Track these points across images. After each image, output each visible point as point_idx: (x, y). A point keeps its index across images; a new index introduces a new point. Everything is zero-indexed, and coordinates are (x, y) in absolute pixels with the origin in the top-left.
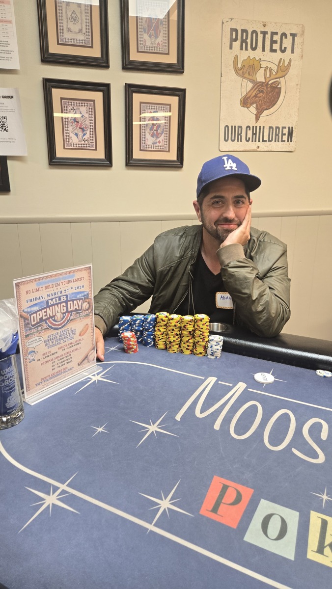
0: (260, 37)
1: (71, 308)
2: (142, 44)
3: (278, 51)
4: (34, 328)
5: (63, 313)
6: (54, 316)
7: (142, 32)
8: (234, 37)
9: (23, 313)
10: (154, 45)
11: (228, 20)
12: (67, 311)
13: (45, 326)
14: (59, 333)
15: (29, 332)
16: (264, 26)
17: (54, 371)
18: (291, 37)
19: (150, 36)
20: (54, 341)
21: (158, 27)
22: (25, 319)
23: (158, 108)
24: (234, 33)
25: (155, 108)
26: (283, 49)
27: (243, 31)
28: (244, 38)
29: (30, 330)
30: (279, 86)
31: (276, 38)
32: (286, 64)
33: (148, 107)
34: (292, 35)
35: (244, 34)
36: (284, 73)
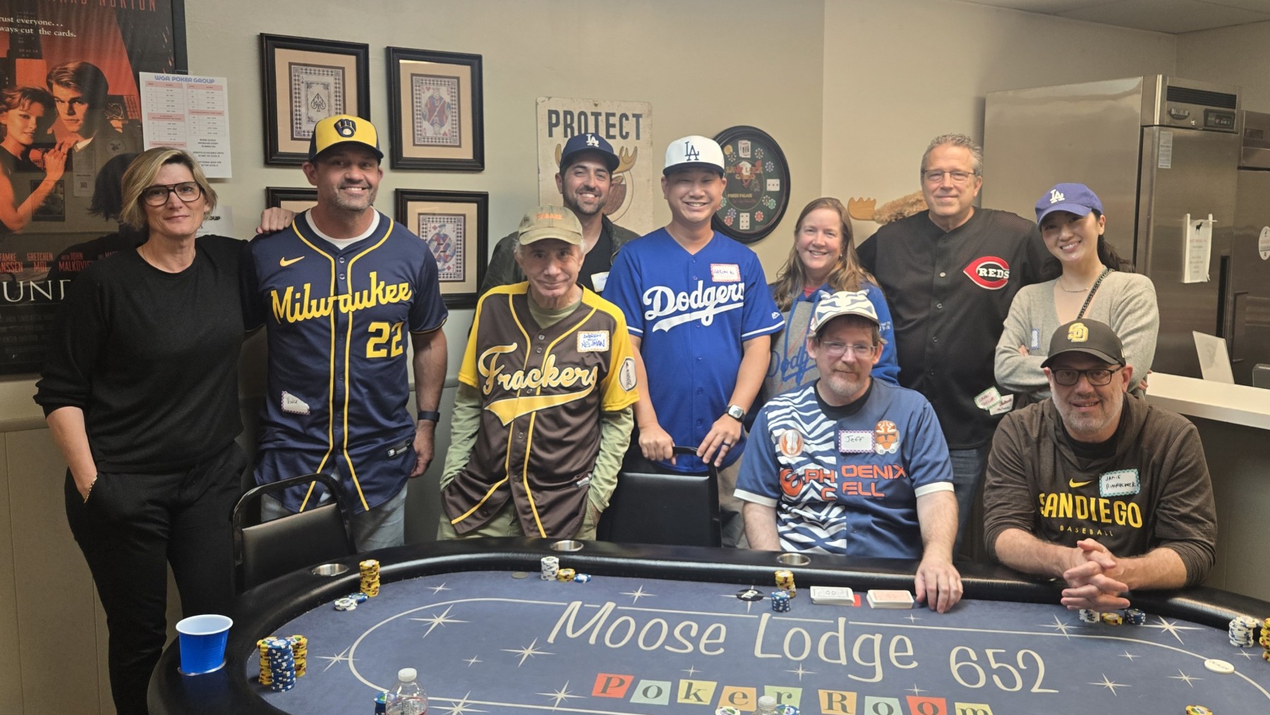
0: (591, 120)
2: (421, 135)
3: (618, 137)
7: (420, 119)
8: (554, 121)
10: (438, 136)
11: (543, 99)
16: (596, 105)
18: (634, 119)
19: (432, 124)
21: (444, 112)
23: (446, 220)
24: (554, 116)
25: (442, 220)
26: (624, 134)
27: (566, 113)
28: (569, 122)
30: (623, 183)
31: (612, 120)
32: (630, 153)
33: (431, 220)
34: (634, 115)
35: (569, 117)
36: (628, 166)
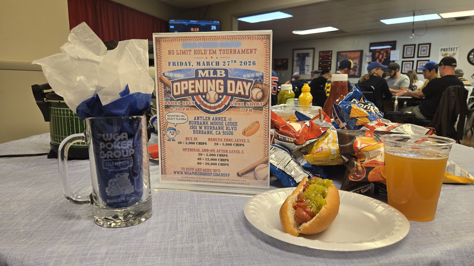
1: (231, 90)
4: (177, 100)
5: (219, 94)
6: (205, 94)
9: (164, 77)
12: (225, 92)
13: (192, 103)
14: (211, 119)
15: (169, 103)
17: (199, 166)
20: (203, 128)
22: (166, 85)
29: (171, 100)
